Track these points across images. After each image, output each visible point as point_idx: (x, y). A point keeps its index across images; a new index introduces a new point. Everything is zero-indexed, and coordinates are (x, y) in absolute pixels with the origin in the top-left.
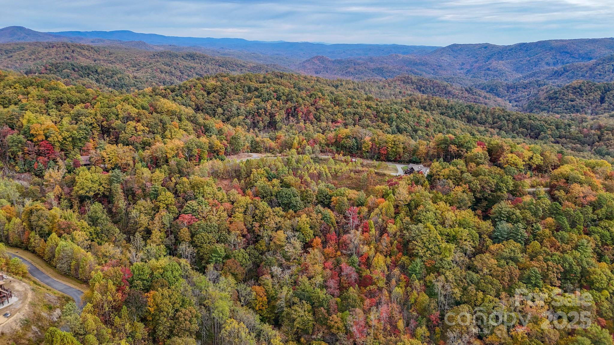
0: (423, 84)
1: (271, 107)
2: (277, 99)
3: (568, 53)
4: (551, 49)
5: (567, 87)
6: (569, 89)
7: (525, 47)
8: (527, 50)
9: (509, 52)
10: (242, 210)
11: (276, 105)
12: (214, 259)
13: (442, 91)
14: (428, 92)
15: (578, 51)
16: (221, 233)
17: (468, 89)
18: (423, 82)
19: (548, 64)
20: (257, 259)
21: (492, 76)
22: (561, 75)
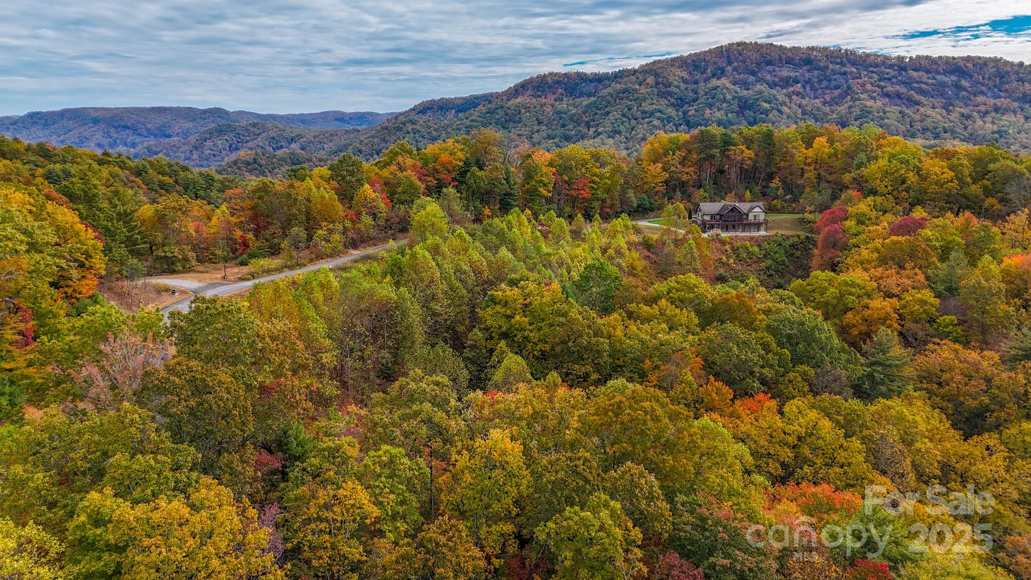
15: (143, 124)
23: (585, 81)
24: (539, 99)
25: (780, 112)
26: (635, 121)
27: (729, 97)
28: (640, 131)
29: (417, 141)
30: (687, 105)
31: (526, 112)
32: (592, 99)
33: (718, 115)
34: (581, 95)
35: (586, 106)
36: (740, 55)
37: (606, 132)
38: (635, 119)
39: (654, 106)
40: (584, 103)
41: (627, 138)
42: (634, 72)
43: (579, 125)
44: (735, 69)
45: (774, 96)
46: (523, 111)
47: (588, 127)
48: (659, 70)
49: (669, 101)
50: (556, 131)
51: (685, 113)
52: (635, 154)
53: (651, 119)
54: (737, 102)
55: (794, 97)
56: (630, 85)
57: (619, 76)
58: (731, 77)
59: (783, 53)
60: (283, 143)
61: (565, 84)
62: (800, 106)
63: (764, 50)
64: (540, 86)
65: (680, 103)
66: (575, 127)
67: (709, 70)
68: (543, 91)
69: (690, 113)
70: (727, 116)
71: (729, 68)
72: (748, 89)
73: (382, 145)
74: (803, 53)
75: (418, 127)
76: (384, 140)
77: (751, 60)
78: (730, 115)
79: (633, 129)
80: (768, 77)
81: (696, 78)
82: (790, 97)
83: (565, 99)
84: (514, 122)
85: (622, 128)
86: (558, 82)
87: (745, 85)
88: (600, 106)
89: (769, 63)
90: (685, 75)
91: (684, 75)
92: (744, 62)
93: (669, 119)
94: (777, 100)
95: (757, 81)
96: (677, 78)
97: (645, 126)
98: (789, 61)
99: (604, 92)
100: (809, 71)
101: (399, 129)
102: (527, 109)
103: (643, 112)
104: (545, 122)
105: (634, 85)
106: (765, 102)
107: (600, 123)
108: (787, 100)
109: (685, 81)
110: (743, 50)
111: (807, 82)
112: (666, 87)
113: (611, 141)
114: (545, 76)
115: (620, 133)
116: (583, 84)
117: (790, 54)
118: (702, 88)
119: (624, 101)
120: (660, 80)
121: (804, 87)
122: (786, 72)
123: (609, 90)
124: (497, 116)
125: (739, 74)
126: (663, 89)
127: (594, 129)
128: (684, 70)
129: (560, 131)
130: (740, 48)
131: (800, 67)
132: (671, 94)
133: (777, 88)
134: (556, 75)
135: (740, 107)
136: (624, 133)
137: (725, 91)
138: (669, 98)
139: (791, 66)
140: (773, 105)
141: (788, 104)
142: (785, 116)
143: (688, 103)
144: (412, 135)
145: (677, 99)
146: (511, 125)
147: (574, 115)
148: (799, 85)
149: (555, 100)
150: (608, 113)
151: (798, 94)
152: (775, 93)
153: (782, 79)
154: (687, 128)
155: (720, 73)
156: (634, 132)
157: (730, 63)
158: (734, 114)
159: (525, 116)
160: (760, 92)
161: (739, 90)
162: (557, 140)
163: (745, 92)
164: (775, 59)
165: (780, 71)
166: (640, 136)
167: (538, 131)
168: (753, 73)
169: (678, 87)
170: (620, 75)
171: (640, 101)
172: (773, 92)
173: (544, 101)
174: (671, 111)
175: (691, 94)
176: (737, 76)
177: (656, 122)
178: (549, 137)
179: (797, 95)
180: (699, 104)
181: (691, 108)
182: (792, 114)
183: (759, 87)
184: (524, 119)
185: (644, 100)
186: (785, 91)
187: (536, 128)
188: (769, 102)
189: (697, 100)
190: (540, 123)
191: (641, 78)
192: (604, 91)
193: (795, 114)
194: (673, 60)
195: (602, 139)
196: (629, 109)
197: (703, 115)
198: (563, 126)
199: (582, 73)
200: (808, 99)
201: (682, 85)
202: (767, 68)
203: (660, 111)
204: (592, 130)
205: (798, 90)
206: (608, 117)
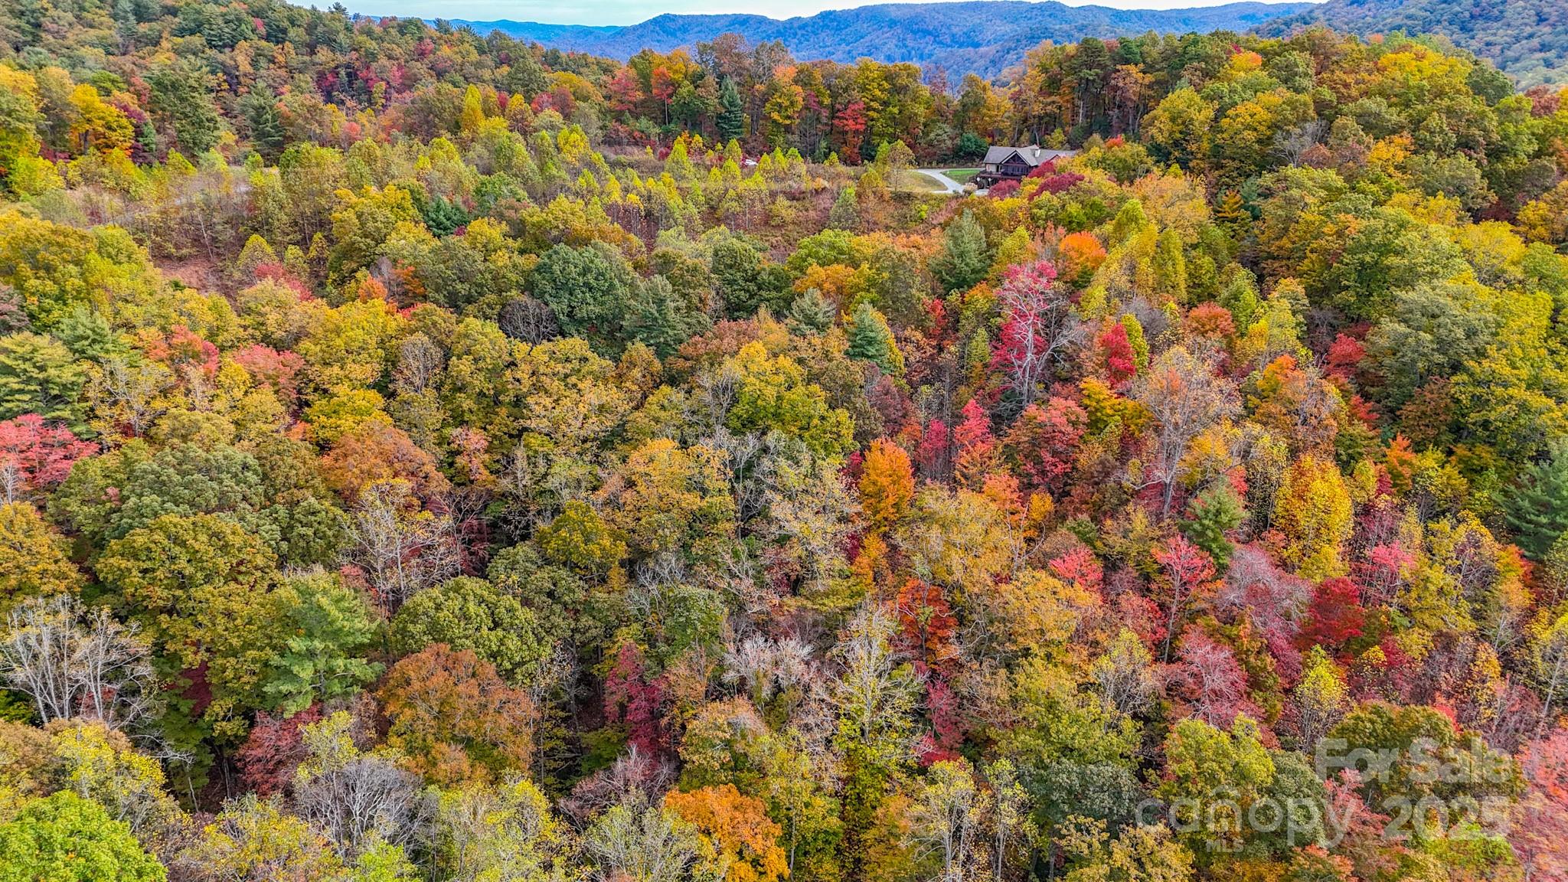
1: (254, 63)
2: (268, 38)
3: (930, 33)
4: (893, 23)
7: (832, 21)
8: (838, 29)
9: (800, 32)
10: (369, 370)
11: (272, 60)
12: (305, 672)
15: (949, 28)
16: (293, 504)
20: (585, 621)
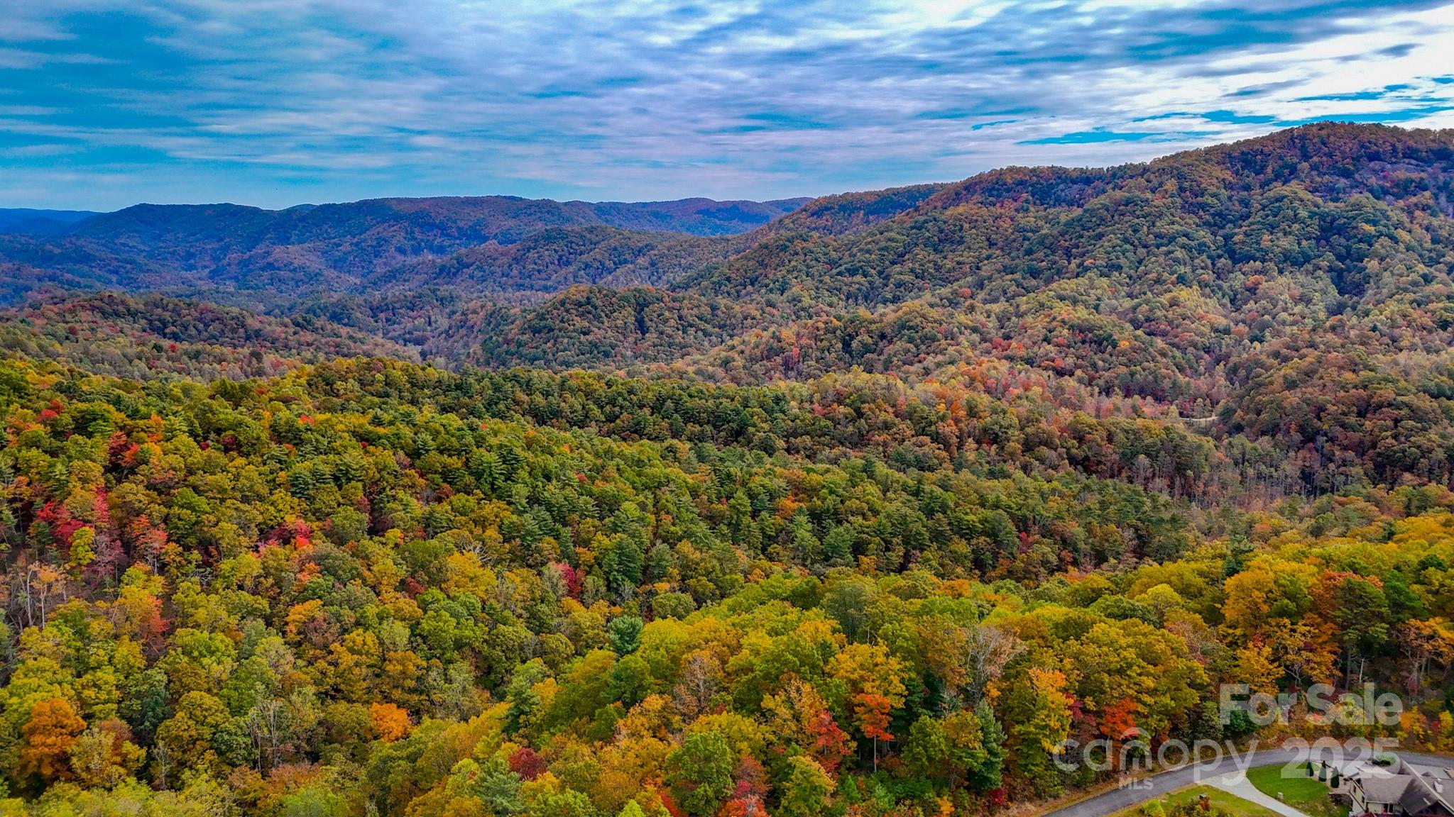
0: (167, 315)
3: (436, 226)
4: (398, 217)
5: (563, 303)
6: (568, 306)
9: (300, 224)
13: (234, 331)
14: (190, 336)
15: (455, 222)
17: (300, 320)
18: (165, 308)
19: (401, 250)
21: (292, 283)
22: (454, 274)
23: (1064, 181)
24: (992, 208)
25: (1395, 240)
26: (1145, 251)
27: (1303, 213)
28: (1154, 266)
29: (808, 267)
30: (1230, 225)
31: (971, 228)
32: (1077, 212)
33: (1286, 243)
34: (1058, 202)
35: (1067, 224)
36: (1324, 144)
37: (1097, 267)
38: (1145, 247)
39: (1176, 227)
40: (1063, 218)
41: (1130, 278)
42: (1144, 170)
43: (1054, 252)
44: (1314, 167)
45: (1384, 213)
46: (966, 226)
47: (1068, 255)
48: (1185, 169)
49: (1201, 218)
50: (1017, 261)
51: (1227, 238)
52: (1145, 307)
53: (1171, 248)
54: (1317, 222)
55: (1418, 213)
56: (1138, 193)
57: (1117, 176)
58: (1308, 181)
59: (1399, 141)
60: (627, 257)
61: (1032, 185)
62: (1427, 229)
63: (1365, 137)
64: (993, 188)
65: (1219, 221)
66: (1047, 256)
67: (1269, 170)
68: (998, 196)
69: (1236, 239)
70: (1299, 244)
71: (1305, 165)
72: (1336, 200)
73: (759, 271)
74: (1433, 141)
75: (810, 245)
76: (762, 264)
77: (1343, 152)
78: (1304, 243)
79: (1140, 262)
80: (1373, 181)
81: (1247, 180)
82: (1410, 213)
83: (1032, 209)
84: (952, 242)
85: (1122, 261)
86: (1021, 183)
87: (1332, 193)
88: (1090, 225)
89: (1374, 157)
90: (1228, 175)
91: (1226, 176)
92: (1330, 155)
93: (1202, 248)
94: (1388, 218)
95: (1352, 187)
96: (1214, 181)
97: (1162, 259)
98: (1410, 153)
99: (1094, 203)
100: (1444, 170)
101: (784, 248)
102: (973, 223)
103: (1157, 236)
104: (1000, 244)
105: (1143, 192)
106: (1367, 222)
107: (1088, 252)
108: (1405, 218)
109: (1228, 186)
110: (1329, 136)
111: (1440, 189)
112: (1197, 196)
113: (1104, 282)
114: (1001, 172)
115: (1119, 268)
116: (1062, 186)
117: (1411, 143)
118: (1257, 197)
119: (1126, 218)
120: (1186, 184)
121: (1436, 197)
122: (1403, 172)
123: (1103, 199)
124: (927, 234)
125: (1321, 174)
126: (1191, 198)
127: (1077, 261)
128: (1227, 168)
129: (1024, 262)
130: (1323, 133)
131: (1429, 162)
132: (1203, 207)
133: (1388, 197)
134: (1019, 170)
135: (1322, 229)
136: (1126, 269)
137: (1296, 204)
138: (1201, 213)
139: (1414, 162)
140: (1381, 228)
141: (1408, 225)
142: (1402, 247)
143: (1231, 222)
144: (802, 258)
145: (1213, 215)
146: (947, 246)
147: (1046, 236)
148: (1427, 194)
149: (1017, 210)
150: (1100, 236)
151: (1425, 208)
152: (1385, 207)
153: (1396, 184)
154: (1230, 262)
155: (1288, 173)
156: (1142, 268)
157: (1306, 157)
158: (1313, 242)
159: (969, 234)
160: (1358, 206)
161: (1320, 201)
162: (1018, 276)
163: (1332, 205)
164: (1385, 151)
165: (1394, 171)
166: (1153, 276)
167: (988, 257)
168: (1347, 174)
169: (1214, 195)
170: (1120, 173)
171: (1152, 218)
172: (1382, 205)
173: (999, 211)
174: (1204, 235)
175: (1237, 207)
176: (1319, 179)
177: (1179, 254)
178: (1008, 270)
179: (1423, 210)
180: (1252, 224)
181: (1237, 230)
182: (1414, 243)
183: (1356, 197)
184: (967, 239)
185: (1160, 216)
186: (1401, 203)
187: (985, 253)
188: (1375, 223)
189: (1248, 217)
190: (992, 244)
191: (1155, 182)
192: (1096, 201)
193: (1420, 242)
194: (1209, 151)
195: (1090, 278)
196: (1135, 231)
197: (1259, 244)
198: (1029, 252)
199: (1060, 168)
200: (1442, 216)
201: (1224, 193)
202: (1372, 164)
203: (1186, 235)
204: (1075, 262)
205: (1425, 202)
206: (1100, 243)
